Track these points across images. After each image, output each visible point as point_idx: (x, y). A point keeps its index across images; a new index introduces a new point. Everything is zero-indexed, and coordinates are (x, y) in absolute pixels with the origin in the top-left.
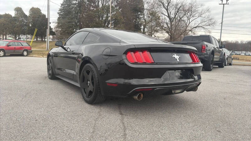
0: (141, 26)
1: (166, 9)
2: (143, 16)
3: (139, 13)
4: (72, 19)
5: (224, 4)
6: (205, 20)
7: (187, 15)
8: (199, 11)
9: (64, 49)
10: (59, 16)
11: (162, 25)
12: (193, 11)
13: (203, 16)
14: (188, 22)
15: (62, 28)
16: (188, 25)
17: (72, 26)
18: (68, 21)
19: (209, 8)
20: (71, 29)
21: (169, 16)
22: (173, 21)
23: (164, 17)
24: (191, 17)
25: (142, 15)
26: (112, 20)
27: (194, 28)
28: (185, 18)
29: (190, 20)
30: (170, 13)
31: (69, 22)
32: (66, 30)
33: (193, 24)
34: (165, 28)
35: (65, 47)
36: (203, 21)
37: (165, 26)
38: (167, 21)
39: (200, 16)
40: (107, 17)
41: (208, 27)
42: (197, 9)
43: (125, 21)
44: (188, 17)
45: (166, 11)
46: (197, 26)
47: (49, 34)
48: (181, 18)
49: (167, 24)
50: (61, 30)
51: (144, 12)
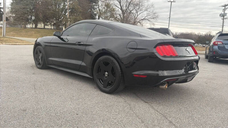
0: (96, 16)
1: (119, 2)
2: (98, 7)
3: (94, 4)
4: (27, 5)
5: (171, 2)
6: (150, 13)
7: (136, 9)
8: (145, 6)
9: (62, 39)
10: (12, 2)
11: (115, 16)
12: (140, 5)
13: (149, 10)
14: (137, 15)
15: (17, 14)
16: (136, 18)
17: (27, 12)
18: (22, 7)
19: (153, 4)
20: (26, 15)
21: (121, 9)
22: (125, 13)
23: (117, 9)
24: (139, 11)
25: (96, 6)
26: (69, 9)
27: (142, 20)
28: (134, 11)
29: (138, 14)
30: (123, 6)
31: (24, 8)
32: (21, 16)
33: (140, 17)
34: (118, 19)
35: (62, 37)
36: (148, 15)
37: (119, 17)
38: (120, 13)
39: (146, 10)
40: (64, 6)
41: (153, 20)
42: (143, 4)
43: (82, 11)
44: (136, 11)
45: (119, 4)
46: (144, 19)
47: (5, 20)
48: (131, 11)
49: (120, 15)
50: (15, 16)
51: (99, 3)
